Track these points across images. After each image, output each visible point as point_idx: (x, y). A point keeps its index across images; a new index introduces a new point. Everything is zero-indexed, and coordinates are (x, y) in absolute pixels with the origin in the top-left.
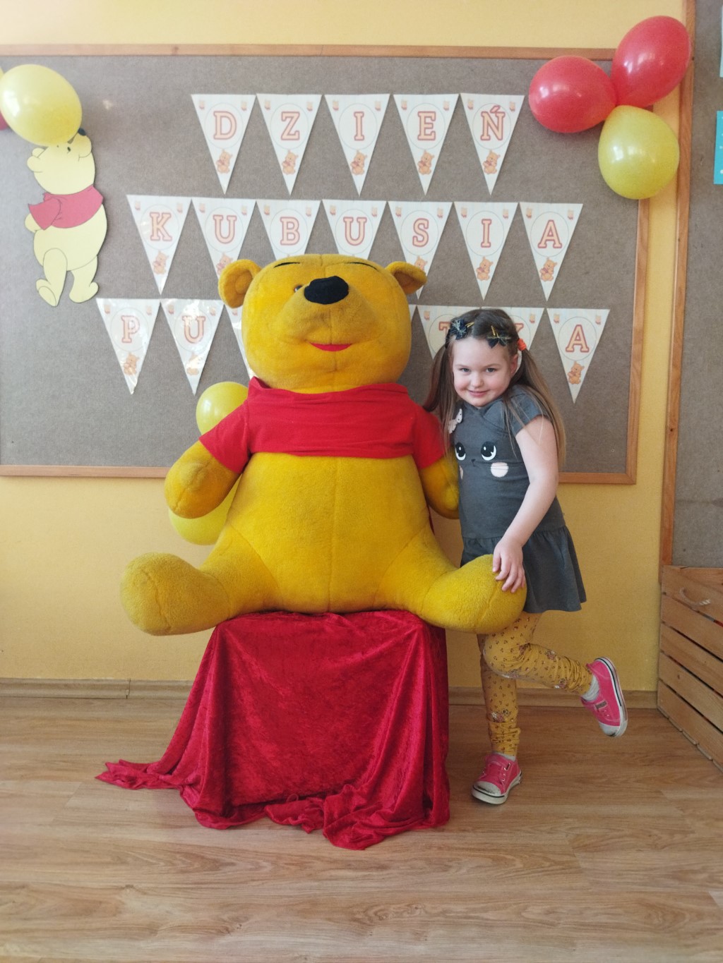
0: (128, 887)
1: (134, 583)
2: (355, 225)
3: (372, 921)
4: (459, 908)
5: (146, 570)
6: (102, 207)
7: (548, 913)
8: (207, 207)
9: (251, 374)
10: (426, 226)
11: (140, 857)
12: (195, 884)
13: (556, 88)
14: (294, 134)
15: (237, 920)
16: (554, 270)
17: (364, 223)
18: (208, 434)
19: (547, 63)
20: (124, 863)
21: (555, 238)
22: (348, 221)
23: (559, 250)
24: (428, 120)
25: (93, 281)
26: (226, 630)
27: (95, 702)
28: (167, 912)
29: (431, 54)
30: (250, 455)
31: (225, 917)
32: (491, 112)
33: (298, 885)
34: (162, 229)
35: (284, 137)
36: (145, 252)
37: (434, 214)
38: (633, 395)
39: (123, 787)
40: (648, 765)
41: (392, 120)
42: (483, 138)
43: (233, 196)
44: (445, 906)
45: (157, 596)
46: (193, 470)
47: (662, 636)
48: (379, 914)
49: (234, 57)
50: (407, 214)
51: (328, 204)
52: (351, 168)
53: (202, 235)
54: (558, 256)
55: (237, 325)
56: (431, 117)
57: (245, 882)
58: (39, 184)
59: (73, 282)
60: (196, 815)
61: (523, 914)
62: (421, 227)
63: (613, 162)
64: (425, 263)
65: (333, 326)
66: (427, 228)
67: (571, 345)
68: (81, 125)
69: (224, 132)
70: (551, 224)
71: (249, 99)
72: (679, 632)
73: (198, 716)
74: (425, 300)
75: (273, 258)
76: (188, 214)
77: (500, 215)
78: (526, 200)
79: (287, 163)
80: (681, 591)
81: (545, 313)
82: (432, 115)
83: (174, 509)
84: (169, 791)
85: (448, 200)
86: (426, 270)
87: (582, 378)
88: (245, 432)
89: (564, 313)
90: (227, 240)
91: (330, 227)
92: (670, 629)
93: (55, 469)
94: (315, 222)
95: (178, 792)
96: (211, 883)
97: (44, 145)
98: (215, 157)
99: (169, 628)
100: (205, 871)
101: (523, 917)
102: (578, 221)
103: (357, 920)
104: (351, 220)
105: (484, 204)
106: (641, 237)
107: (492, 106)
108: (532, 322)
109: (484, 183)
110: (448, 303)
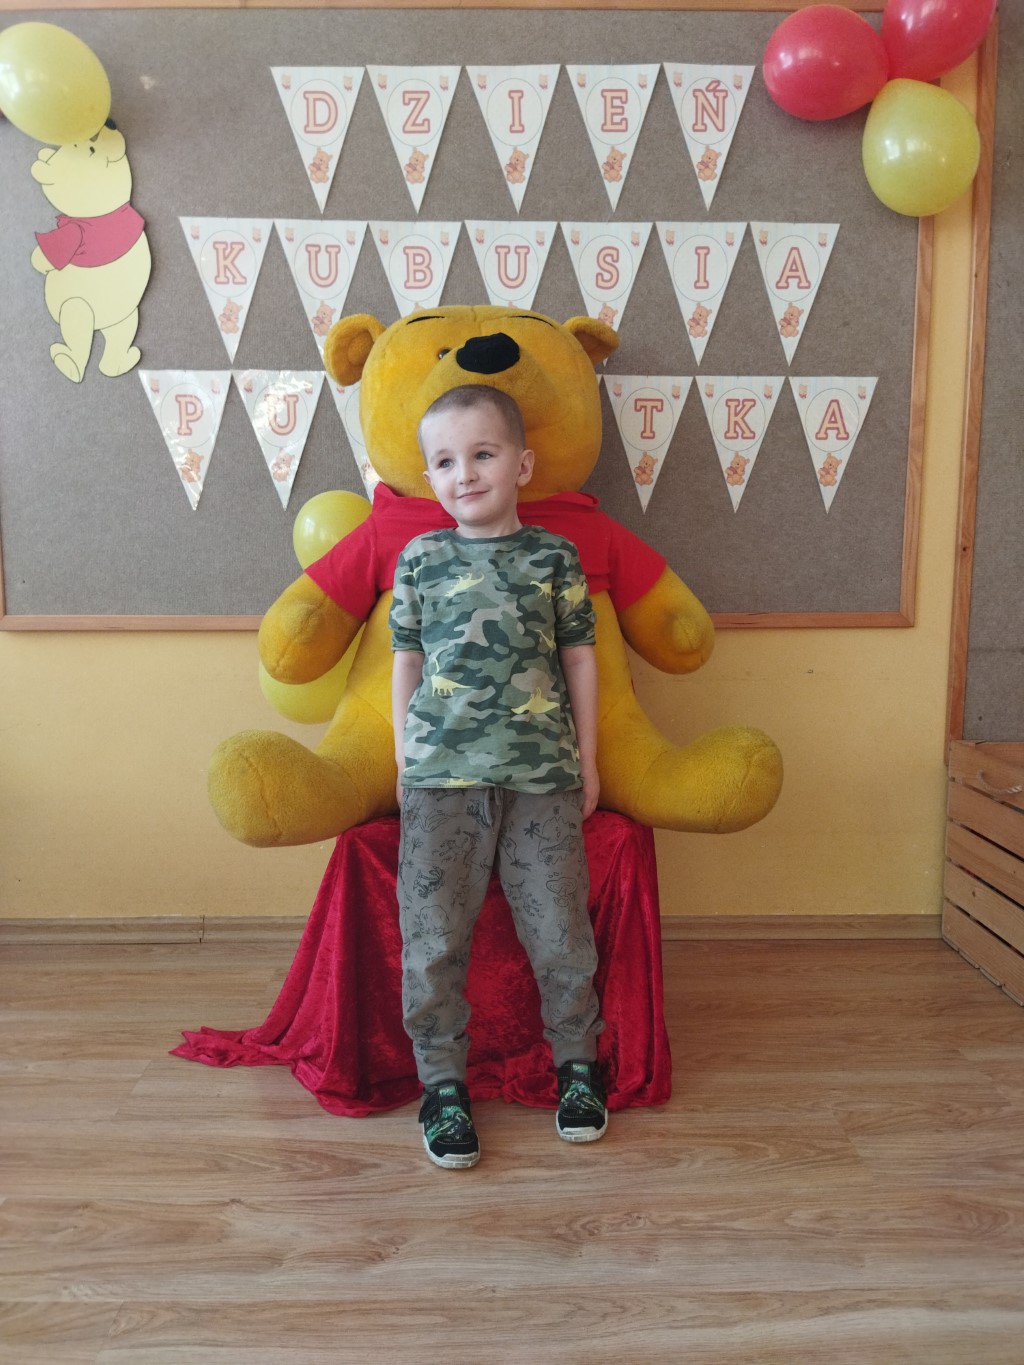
0: (233, 1201)
1: (229, 773)
2: (512, 258)
3: (578, 1237)
4: (698, 1216)
5: (245, 754)
6: (143, 235)
7: (822, 1218)
8: (297, 234)
9: (372, 479)
10: (615, 258)
11: (244, 1159)
12: (327, 1194)
13: (803, 54)
14: (422, 125)
15: (392, 1242)
16: (800, 321)
17: (526, 254)
18: (319, 563)
19: (789, 18)
20: (223, 1169)
21: (800, 273)
22: (502, 251)
23: (805, 292)
24: (617, 102)
25: (132, 345)
26: (357, 839)
27: (155, 948)
28: (293, 1234)
30: (378, 594)
31: (374, 1239)
32: (707, 90)
34: (231, 267)
35: (406, 129)
36: (207, 301)
37: (627, 239)
38: (911, 500)
39: (211, 1065)
40: (937, 1016)
41: (564, 102)
42: (697, 127)
43: (335, 217)
44: (678, 1214)
45: (262, 790)
46: (302, 613)
47: (949, 838)
48: (587, 1227)
49: (331, 11)
50: (588, 240)
51: (473, 226)
52: (505, 173)
53: (291, 275)
54: (805, 300)
56: (620, 98)
57: (397, 1190)
58: (50, 202)
59: (103, 347)
60: (320, 1100)
61: (788, 1221)
62: (609, 259)
63: (884, 161)
64: (614, 314)
66: (617, 261)
67: (823, 430)
68: (110, 115)
69: (319, 121)
70: (795, 252)
71: (356, 73)
72: (973, 831)
73: (317, 960)
74: (613, 369)
76: (269, 244)
77: (721, 240)
78: (760, 219)
79: (412, 167)
80: (978, 777)
81: (787, 384)
82: (623, 95)
83: (273, 672)
84: (274, 1067)
85: (647, 220)
86: (616, 325)
87: (839, 477)
88: (370, 560)
89: (814, 383)
90: (326, 282)
91: (476, 262)
92: (961, 828)
93: (87, 619)
94: (455, 254)
95: (288, 1070)
96: (350, 1193)
97: (57, 144)
98: (308, 158)
99: (280, 836)
100: (339, 1176)
101: (787, 1225)
102: (833, 249)
103: (558, 1236)
104: (506, 250)
105: (698, 224)
106: (923, 271)
107: (709, 81)
108: (768, 397)
109: (699, 194)
110: (647, 372)
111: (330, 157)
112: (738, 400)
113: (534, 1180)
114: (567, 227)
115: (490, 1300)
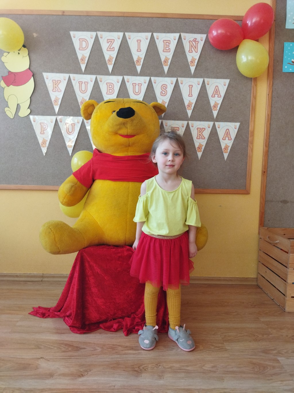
0: (41, 358)
1: (45, 233)
2: (137, 87)
3: (141, 371)
4: (177, 365)
5: (51, 227)
6: (32, 77)
7: (213, 367)
8: (76, 78)
9: (94, 147)
10: (166, 87)
11: (46, 346)
12: (69, 356)
13: (219, 31)
14: (112, 49)
15: (86, 371)
16: (218, 106)
17: (141, 86)
18: (76, 172)
19: (215, 22)
20: (40, 348)
21: (218, 93)
22: (134, 85)
23: (220, 98)
24: (167, 44)
25: (28, 108)
26: (83, 252)
27: (28, 282)
28: (58, 368)
29: (169, 17)
30: (94, 181)
31: (81, 370)
32: (193, 41)
33: (111, 357)
34: (57, 87)
35: (108, 50)
36: (50, 96)
37: (169, 82)
38: (249, 158)
39: (40, 317)
40: (254, 308)
41: (152, 43)
42: (190, 51)
43: (87, 74)
44: (171, 365)
45: (55, 238)
46: (70, 186)
47: (260, 255)
48: (144, 368)
49: (88, 17)
50: (159, 82)
51: (126, 77)
52: (135, 63)
53: (74, 90)
54: (220, 101)
55: (88, 128)
56: (168, 43)
57: (90, 356)
58: (6, 68)
59: (20, 109)
60: (70, 329)
62: (164, 88)
63: (242, 62)
64: (166, 103)
65: (128, 127)
67: (224, 137)
68: (24, 44)
69: (83, 47)
70: (217, 87)
71: (94, 34)
72: (266, 254)
73: (71, 288)
74: (165, 118)
75: (104, 100)
76: (68, 81)
77: (196, 83)
78: (207, 78)
79: (109, 60)
80: (267, 237)
81: (214, 124)
82: (169, 42)
83: (62, 203)
84: (58, 319)
85: (175, 77)
86: (166, 106)
87: (229, 151)
88: (91, 171)
89: (222, 124)
90: (84, 92)
91: (127, 88)
92: (263, 253)
93: (12, 186)
94: (121, 85)
95: (62, 320)
96: (75, 356)
98: (80, 57)
99: (60, 251)
100: (73, 351)
101: (203, 369)
102: (228, 87)
103: (135, 371)
104: (135, 84)
105: (190, 78)
106: (253, 93)
107: (193, 38)
108: (209, 127)
109: (190, 70)
110: (175, 120)
111: (86, 57)
112: (200, 128)
113: (130, 354)
114: (152, 78)
115: (113, 389)
